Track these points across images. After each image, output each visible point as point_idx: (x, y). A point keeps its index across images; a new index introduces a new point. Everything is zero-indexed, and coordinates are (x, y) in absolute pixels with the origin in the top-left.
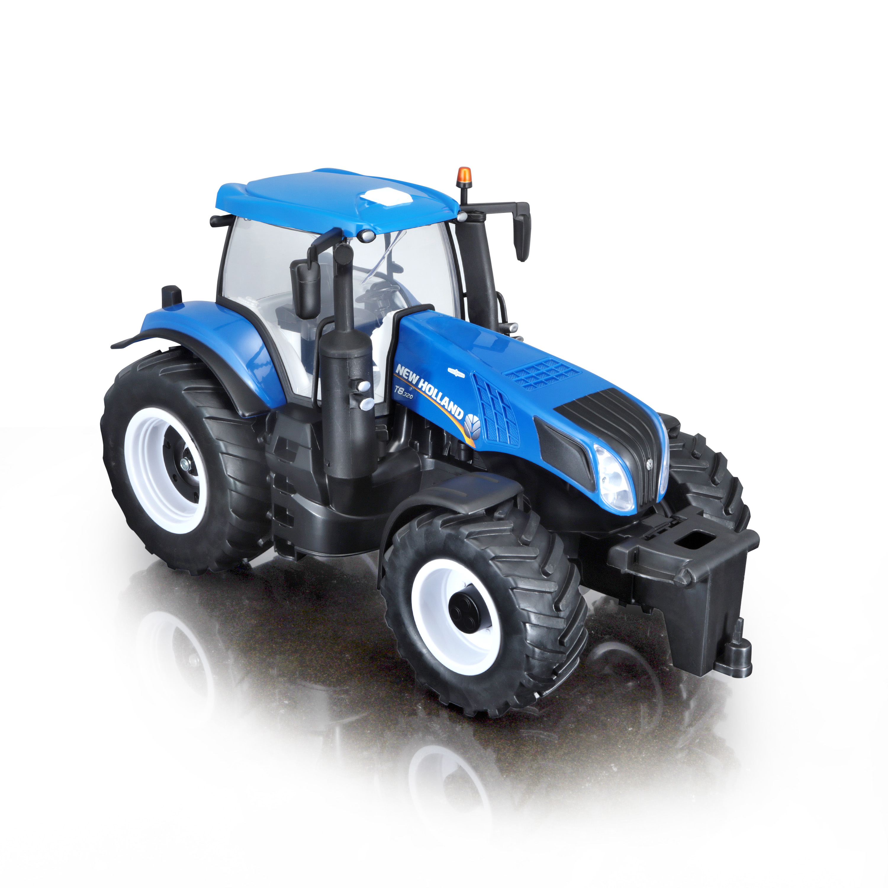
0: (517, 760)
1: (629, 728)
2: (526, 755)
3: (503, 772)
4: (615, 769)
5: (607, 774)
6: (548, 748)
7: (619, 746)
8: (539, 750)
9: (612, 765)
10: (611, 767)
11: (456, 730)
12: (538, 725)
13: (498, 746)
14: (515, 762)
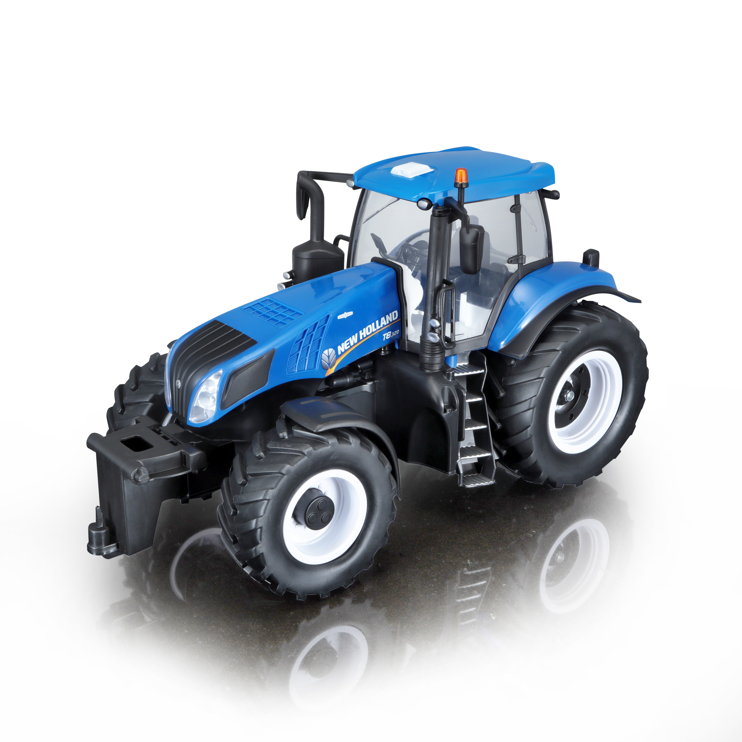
0: (414, 614)
1: (503, 584)
2: (421, 609)
3: (403, 624)
4: (494, 618)
5: (487, 622)
6: (438, 603)
7: (496, 599)
8: (431, 605)
9: (491, 614)
10: (491, 616)
11: (364, 592)
12: (429, 585)
13: (398, 603)
14: (412, 616)
